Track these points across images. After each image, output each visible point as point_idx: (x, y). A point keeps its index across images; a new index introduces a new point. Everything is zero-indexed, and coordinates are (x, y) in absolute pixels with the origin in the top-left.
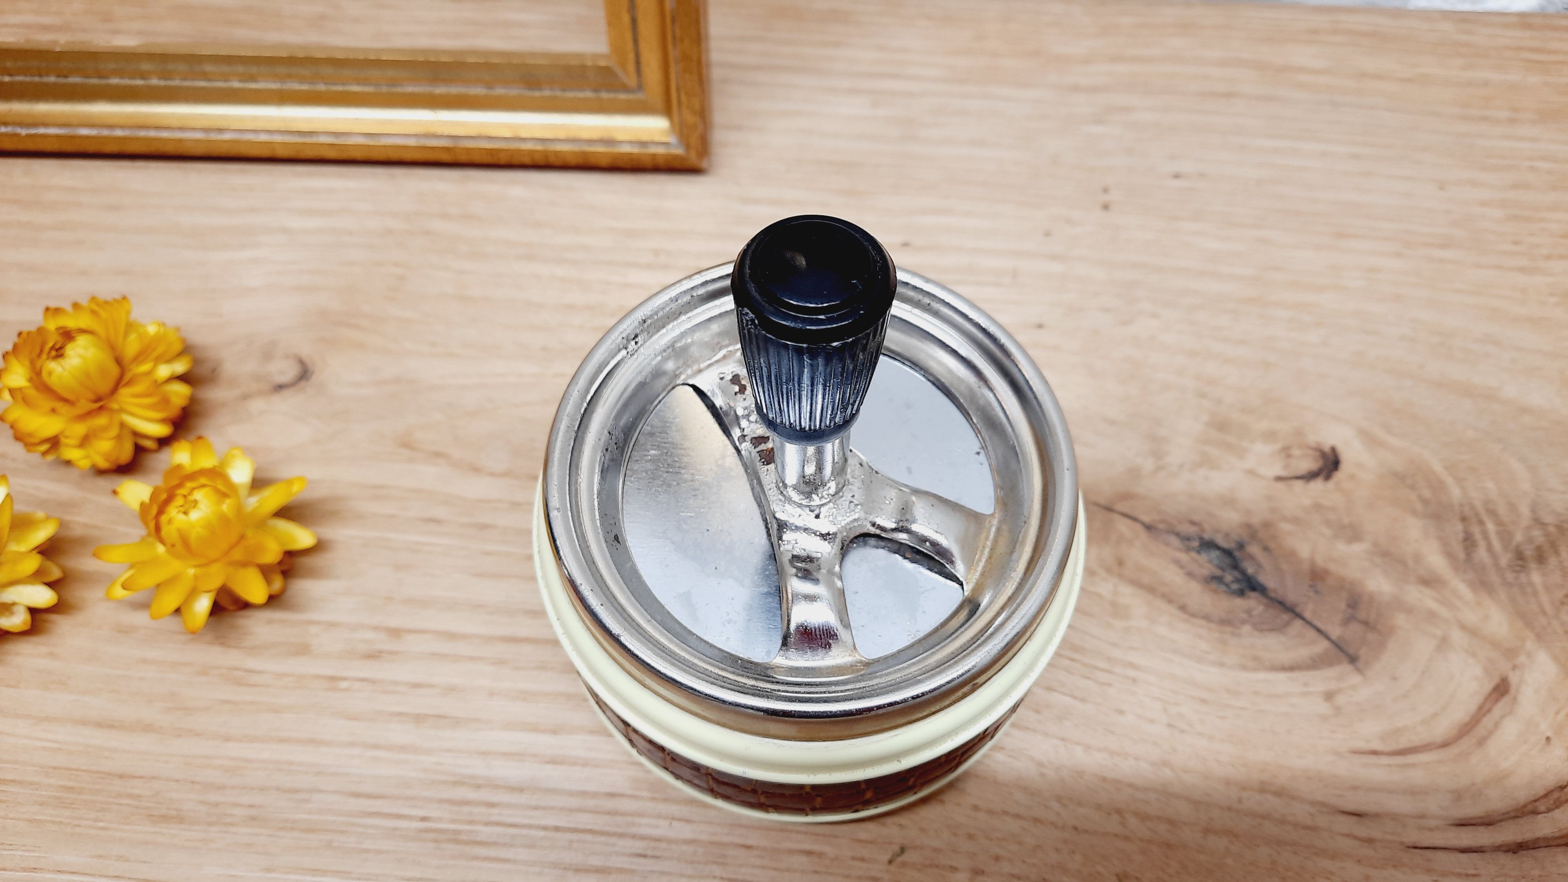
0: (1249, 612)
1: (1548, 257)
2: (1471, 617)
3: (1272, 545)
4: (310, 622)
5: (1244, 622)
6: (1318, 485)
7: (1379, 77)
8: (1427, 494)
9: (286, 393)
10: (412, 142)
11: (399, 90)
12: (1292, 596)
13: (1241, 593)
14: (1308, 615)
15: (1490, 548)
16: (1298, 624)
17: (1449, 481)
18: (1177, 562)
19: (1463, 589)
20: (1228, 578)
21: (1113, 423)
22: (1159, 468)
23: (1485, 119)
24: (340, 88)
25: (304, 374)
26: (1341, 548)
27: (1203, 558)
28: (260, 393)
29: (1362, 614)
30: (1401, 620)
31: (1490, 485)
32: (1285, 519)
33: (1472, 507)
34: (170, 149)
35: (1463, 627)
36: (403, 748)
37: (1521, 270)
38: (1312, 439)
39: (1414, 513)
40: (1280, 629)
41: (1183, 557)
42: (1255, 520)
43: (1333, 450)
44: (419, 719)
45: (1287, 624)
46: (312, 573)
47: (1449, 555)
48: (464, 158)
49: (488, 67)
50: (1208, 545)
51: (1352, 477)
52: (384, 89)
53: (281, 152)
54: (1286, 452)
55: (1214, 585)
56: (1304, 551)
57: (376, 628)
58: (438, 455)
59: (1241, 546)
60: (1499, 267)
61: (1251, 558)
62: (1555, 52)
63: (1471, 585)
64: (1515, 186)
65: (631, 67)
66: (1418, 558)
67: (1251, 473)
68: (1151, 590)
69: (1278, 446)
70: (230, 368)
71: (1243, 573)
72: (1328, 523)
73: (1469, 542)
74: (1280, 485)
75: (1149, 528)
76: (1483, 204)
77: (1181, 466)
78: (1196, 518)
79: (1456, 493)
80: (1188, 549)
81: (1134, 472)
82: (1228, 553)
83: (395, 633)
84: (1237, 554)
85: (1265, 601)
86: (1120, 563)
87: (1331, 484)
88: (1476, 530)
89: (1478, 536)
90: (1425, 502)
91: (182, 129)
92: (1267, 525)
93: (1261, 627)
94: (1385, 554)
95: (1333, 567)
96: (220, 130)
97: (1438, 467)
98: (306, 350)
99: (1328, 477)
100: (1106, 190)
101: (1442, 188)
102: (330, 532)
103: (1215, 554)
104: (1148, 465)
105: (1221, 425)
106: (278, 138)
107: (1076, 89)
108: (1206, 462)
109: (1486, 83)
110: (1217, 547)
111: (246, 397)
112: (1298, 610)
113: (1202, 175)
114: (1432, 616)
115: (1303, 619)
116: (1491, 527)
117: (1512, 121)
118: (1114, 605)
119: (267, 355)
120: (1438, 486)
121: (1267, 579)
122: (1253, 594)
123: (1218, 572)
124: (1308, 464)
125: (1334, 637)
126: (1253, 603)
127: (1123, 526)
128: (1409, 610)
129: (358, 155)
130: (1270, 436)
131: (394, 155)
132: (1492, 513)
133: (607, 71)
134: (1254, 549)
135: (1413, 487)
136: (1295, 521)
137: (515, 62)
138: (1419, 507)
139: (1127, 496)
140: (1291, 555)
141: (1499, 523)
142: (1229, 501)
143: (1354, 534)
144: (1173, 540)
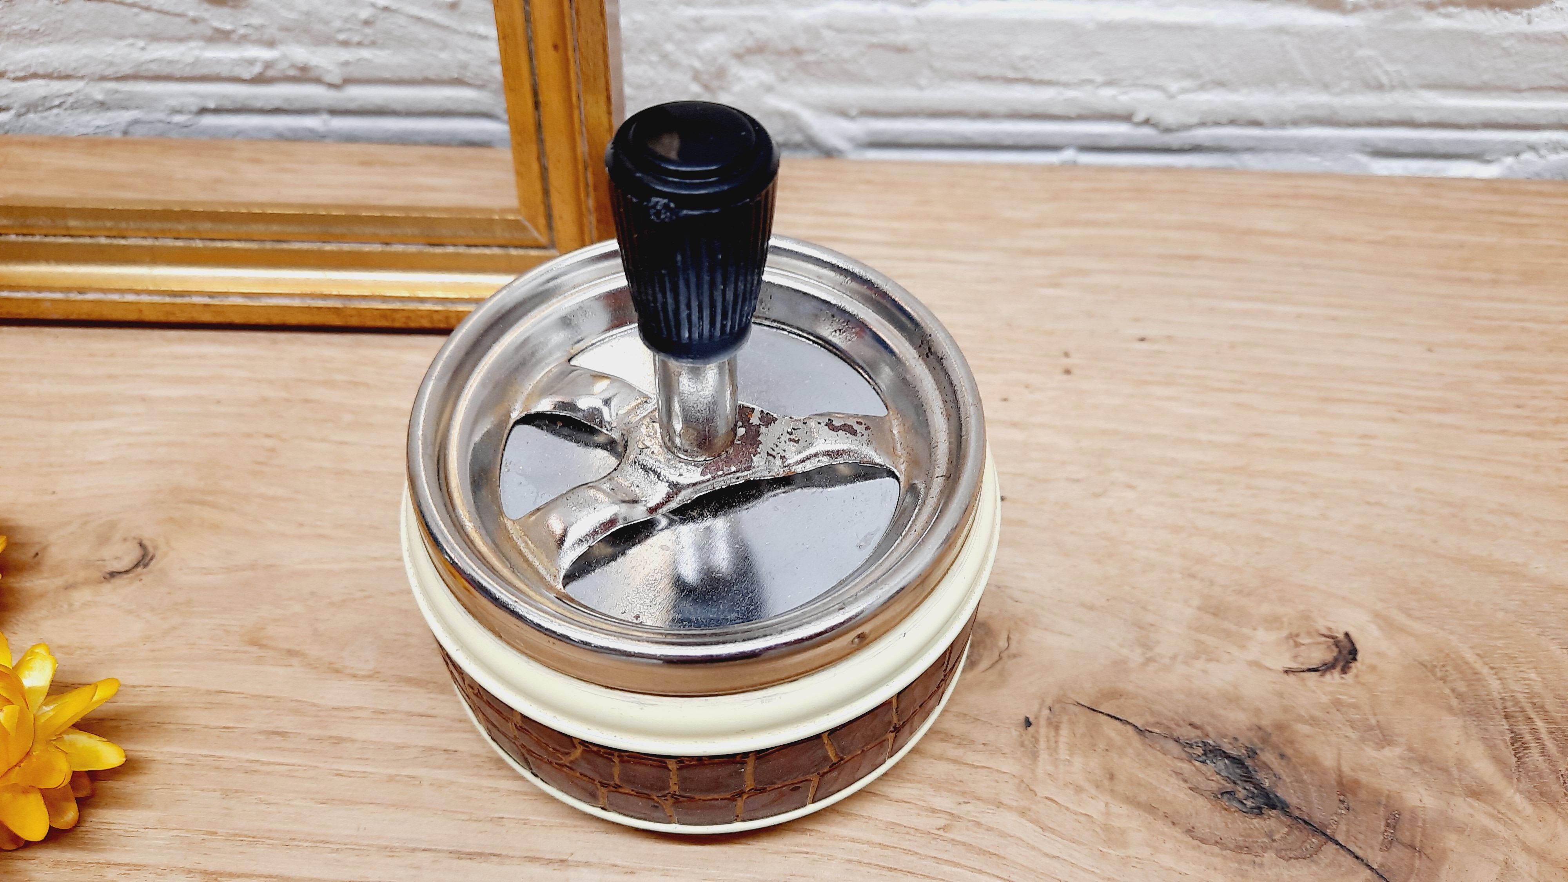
0: (1270, 835)
1: (1557, 422)
2: (1535, 837)
3: (1289, 752)
4: (106, 864)
5: (1265, 849)
6: (1334, 678)
7: (1347, 240)
8: (1462, 687)
9: (118, 581)
10: (297, 303)
11: (285, 246)
12: (1319, 816)
13: (1258, 812)
14: (1340, 838)
15: (1543, 751)
16: (1330, 847)
17: (1485, 670)
18: (1178, 774)
19: (1519, 800)
20: (1241, 794)
21: (1091, 608)
22: (1149, 660)
23: (1466, 280)
24: (219, 244)
25: (145, 559)
26: (1371, 753)
27: (1209, 768)
28: (87, 582)
29: (1405, 836)
30: (1451, 841)
31: (1533, 676)
32: (1300, 719)
33: (1517, 703)
34: (24, 312)
35: (1527, 849)
37: (1529, 435)
38: (1321, 625)
39: (1450, 710)
40: (1310, 856)
41: (1186, 767)
42: (1265, 722)
43: (1347, 635)
45: (1318, 849)
46: (121, 802)
47: (1498, 760)
48: (354, 322)
49: (383, 221)
50: (1213, 752)
51: (1373, 668)
52: (268, 246)
53: (150, 316)
54: (1293, 639)
55: (1225, 802)
56: (1328, 759)
58: (291, 653)
59: (1253, 753)
60: (1503, 432)
61: (1267, 767)
62: (1528, 215)
63: (1529, 796)
64: (1508, 348)
65: (542, 221)
66: (1461, 764)
67: (1256, 664)
68: (1150, 809)
69: (1284, 633)
70: (55, 554)
71: (1258, 786)
72: (1352, 724)
73: (1518, 743)
74: (1291, 679)
75: (1140, 731)
76: (1477, 366)
77: (1174, 658)
78: (1196, 720)
79: (1495, 685)
80: (1191, 758)
81: (1120, 665)
82: (1237, 761)
84: (1248, 763)
85: (1289, 821)
86: (1112, 777)
87: (1349, 677)
88: (1523, 729)
89: (1528, 737)
90: (1460, 696)
92: (1280, 727)
93: (1286, 855)
94: (1423, 761)
95: (1363, 777)
96: (81, 291)
97: (1470, 656)
98: (148, 534)
99: (1345, 670)
100: (1066, 355)
101: (1430, 350)
102: (142, 749)
103: (1221, 764)
104: (1136, 657)
105: (1216, 610)
106: (145, 298)
107: (1028, 252)
108: (1202, 652)
109: (1462, 246)
110: (1225, 755)
111: (69, 587)
112: (1328, 832)
113: (1169, 338)
114: (1488, 835)
115: (1337, 843)
116: (1540, 724)
117: (1495, 282)
118: (1106, 828)
119: (103, 539)
120: (1476, 678)
121: (1287, 793)
122: (1273, 813)
123: (1229, 787)
124: (1320, 654)
125: (1375, 866)
126: (1272, 822)
127: (1111, 729)
128: (1460, 830)
129: (237, 319)
130: (1273, 622)
131: (276, 320)
132: (1540, 709)
133: (516, 225)
134: (1268, 757)
135: (1444, 679)
136: (1313, 721)
137: (414, 215)
138: (1454, 702)
139: (1114, 694)
140: (1313, 763)
141: (1549, 720)
142: (1233, 699)
143: (1385, 739)
144: (1171, 745)
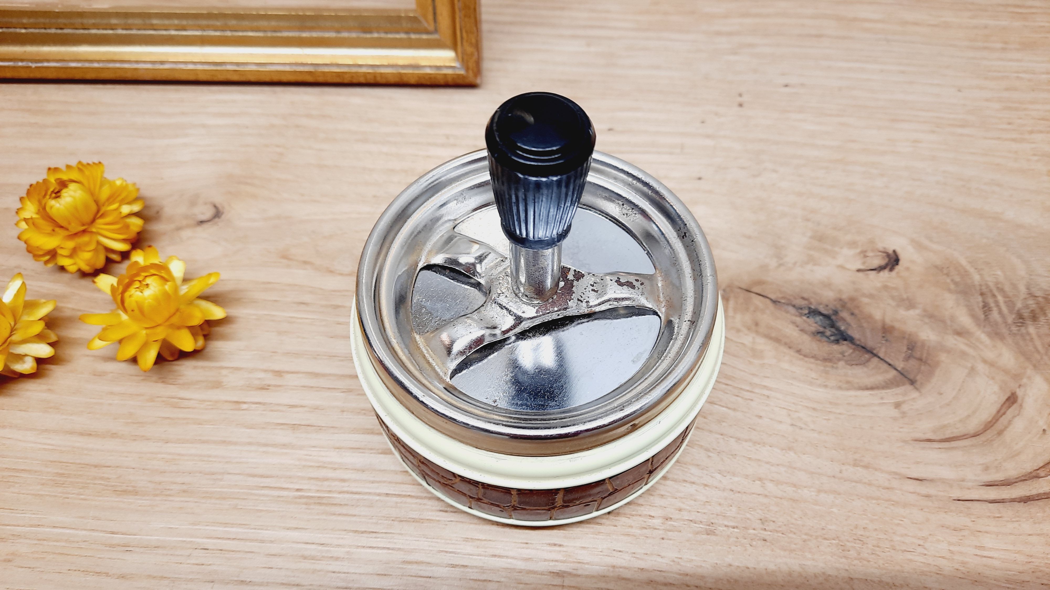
0: (842, 353)
1: (1031, 132)
2: (990, 355)
3: (856, 312)
4: (222, 368)
5: (839, 360)
6: (885, 274)
7: (916, 24)
8: (957, 279)
9: (205, 226)
10: (287, 68)
11: (279, 34)
12: (870, 343)
13: (837, 342)
14: (881, 355)
15: (1000, 312)
16: (875, 360)
17: (972, 270)
18: (794, 323)
19: (984, 337)
20: (828, 333)
21: (749, 237)
22: (780, 265)
23: (985, 48)
24: (240, 34)
25: (218, 214)
26: (902, 313)
27: (811, 320)
28: (188, 226)
29: (917, 354)
30: (943, 357)
31: (999, 273)
32: (864, 295)
33: (988, 286)
34: (129, 76)
35: (985, 361)
36: (284, 446)
37: (1014, 140)
38: (880, 246)
39: (950, 291)
40: (864, 364)
41: (798, 320)
42: (844, 297)
43: (894, 251)
44: (295, 427)
45: (868, 361)
46: (223, 337)
47: (973, 316)
48: (321, 79)
49: (337, 18)
50: (813, 312)
51: (907, 269)
52: (269, 34)
53: (202, 77)
54: (864, 254)
55: (819, 336)
56: (878, 315)
57: (265, 371)
58: (305, 262)
59: (836, 312)
60: (999, 139)
61: (843, 320)
62: (1031, 7)
63: (989, 335)
64: (1007, 89)
65: (430, 17)
66: (953, 318)
67: (841, 267)
68: (777, 340)
69: (858, 250)
70: (168, 211)
71: (838, 329)
72: (893, 298)
73: (986, 308)
74: (860, 274)
75: (775, 302)
76: (987, 100)
77: (795, 264)
78: (805, 295)
79: (977, 278)
80: (801, 315)
81: (764, 268)
82: (827, 317)
83: (279, 373)
84: (833, 317)
85: (853, 347)
86: (757, 324)
87: (894, 273)
88: (991, 301)
89: (992, 305)
90: (956, 284)
91: (137, 62)
92: (852, 299)
93: (851, 363)
94: (931, 316)
95: (897, 325)
96: (162, 63)
97: (964, 262)
98: (219, 200)
99: (891, 270)
100: (740, 95)
101: (959, 91)
102: (234, 310)
103: (819, 318)
104: (773, 263)
105: (820, 238)
106: (200, 67)
107: (719, 34)
108: (811, 260)
109: (986, 27)
110: (820, 314)
111: (179, 229)
112: (875, 352)
113: (803, 85)
114: (964, 354)
115: (879, 357)
116: (1000, 298)
117: (1004, 49)
118: (753, 350)
119: (193, 203)
120: (965, 274)
121: (854, 333)
122: (845, 342)
123: (821, 329)
124: (878, 261)
125: (899, 369)
126: (845, 347)
127: (758, 301)
128: (948, 351)
129: (253, 78)
130: (852, 244)
131: (276, 78)
132: (1001, 290)
133: (414, 19)
134: (844, 314)
135: (948, 275)
136: (871, 296)
137: (354, 14)
138: (952, 287)
139: (760, 283)
140: (869, 318)
141: (1005, 296)
142: (827, 285)
143: (910, 304)
144: (791, 309)
